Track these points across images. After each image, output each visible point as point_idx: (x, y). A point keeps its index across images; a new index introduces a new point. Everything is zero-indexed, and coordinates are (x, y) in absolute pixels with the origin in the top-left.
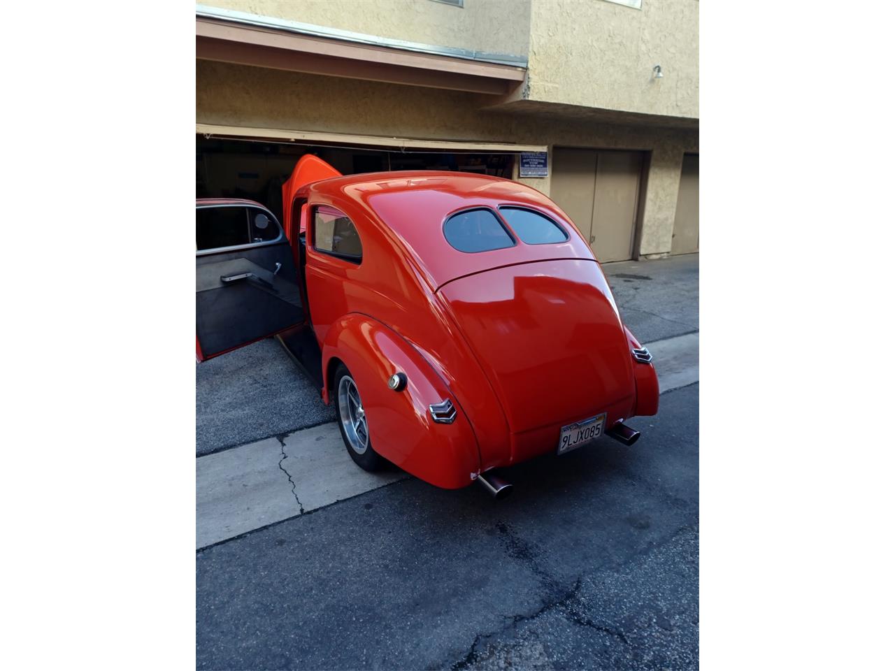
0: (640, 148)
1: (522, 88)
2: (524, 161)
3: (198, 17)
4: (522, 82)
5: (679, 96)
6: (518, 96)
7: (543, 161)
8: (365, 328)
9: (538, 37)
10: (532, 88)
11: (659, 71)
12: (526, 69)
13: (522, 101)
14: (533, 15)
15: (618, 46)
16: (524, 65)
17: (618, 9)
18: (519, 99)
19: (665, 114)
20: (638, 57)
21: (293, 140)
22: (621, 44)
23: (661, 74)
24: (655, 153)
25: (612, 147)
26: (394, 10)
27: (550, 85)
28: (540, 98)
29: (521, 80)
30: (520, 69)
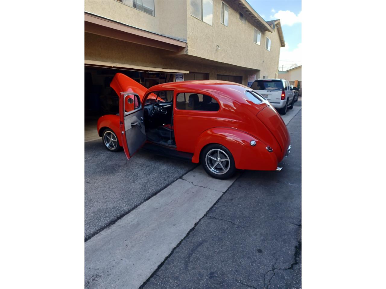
0: (206, 72)
1: (185, 50)
2: (177, 76)
3: (85, 13)
4: (185, 48)
5: (222, 55)
6: (183, 53)
7: (182, 77)
8: (209, 132)
9: (189, 33)
10: (188, 50)
11: (218, 47)
12: (186, 43)
13: (185, 55)
14: (188, 25)
15: (208, 38)
16: (186, 42)
17: (208, 25)
18: (184, 54)
19: (220, 61)
20: (213, 42)
21: (113, 67)
22: (209, 37)
23: (219, 48)
24: (210, 74)
25: (199, 72)
26: (133, 15)
27: (193, 49)
28: (191, 54)
29: (185, 47)
30: (185, 43)
